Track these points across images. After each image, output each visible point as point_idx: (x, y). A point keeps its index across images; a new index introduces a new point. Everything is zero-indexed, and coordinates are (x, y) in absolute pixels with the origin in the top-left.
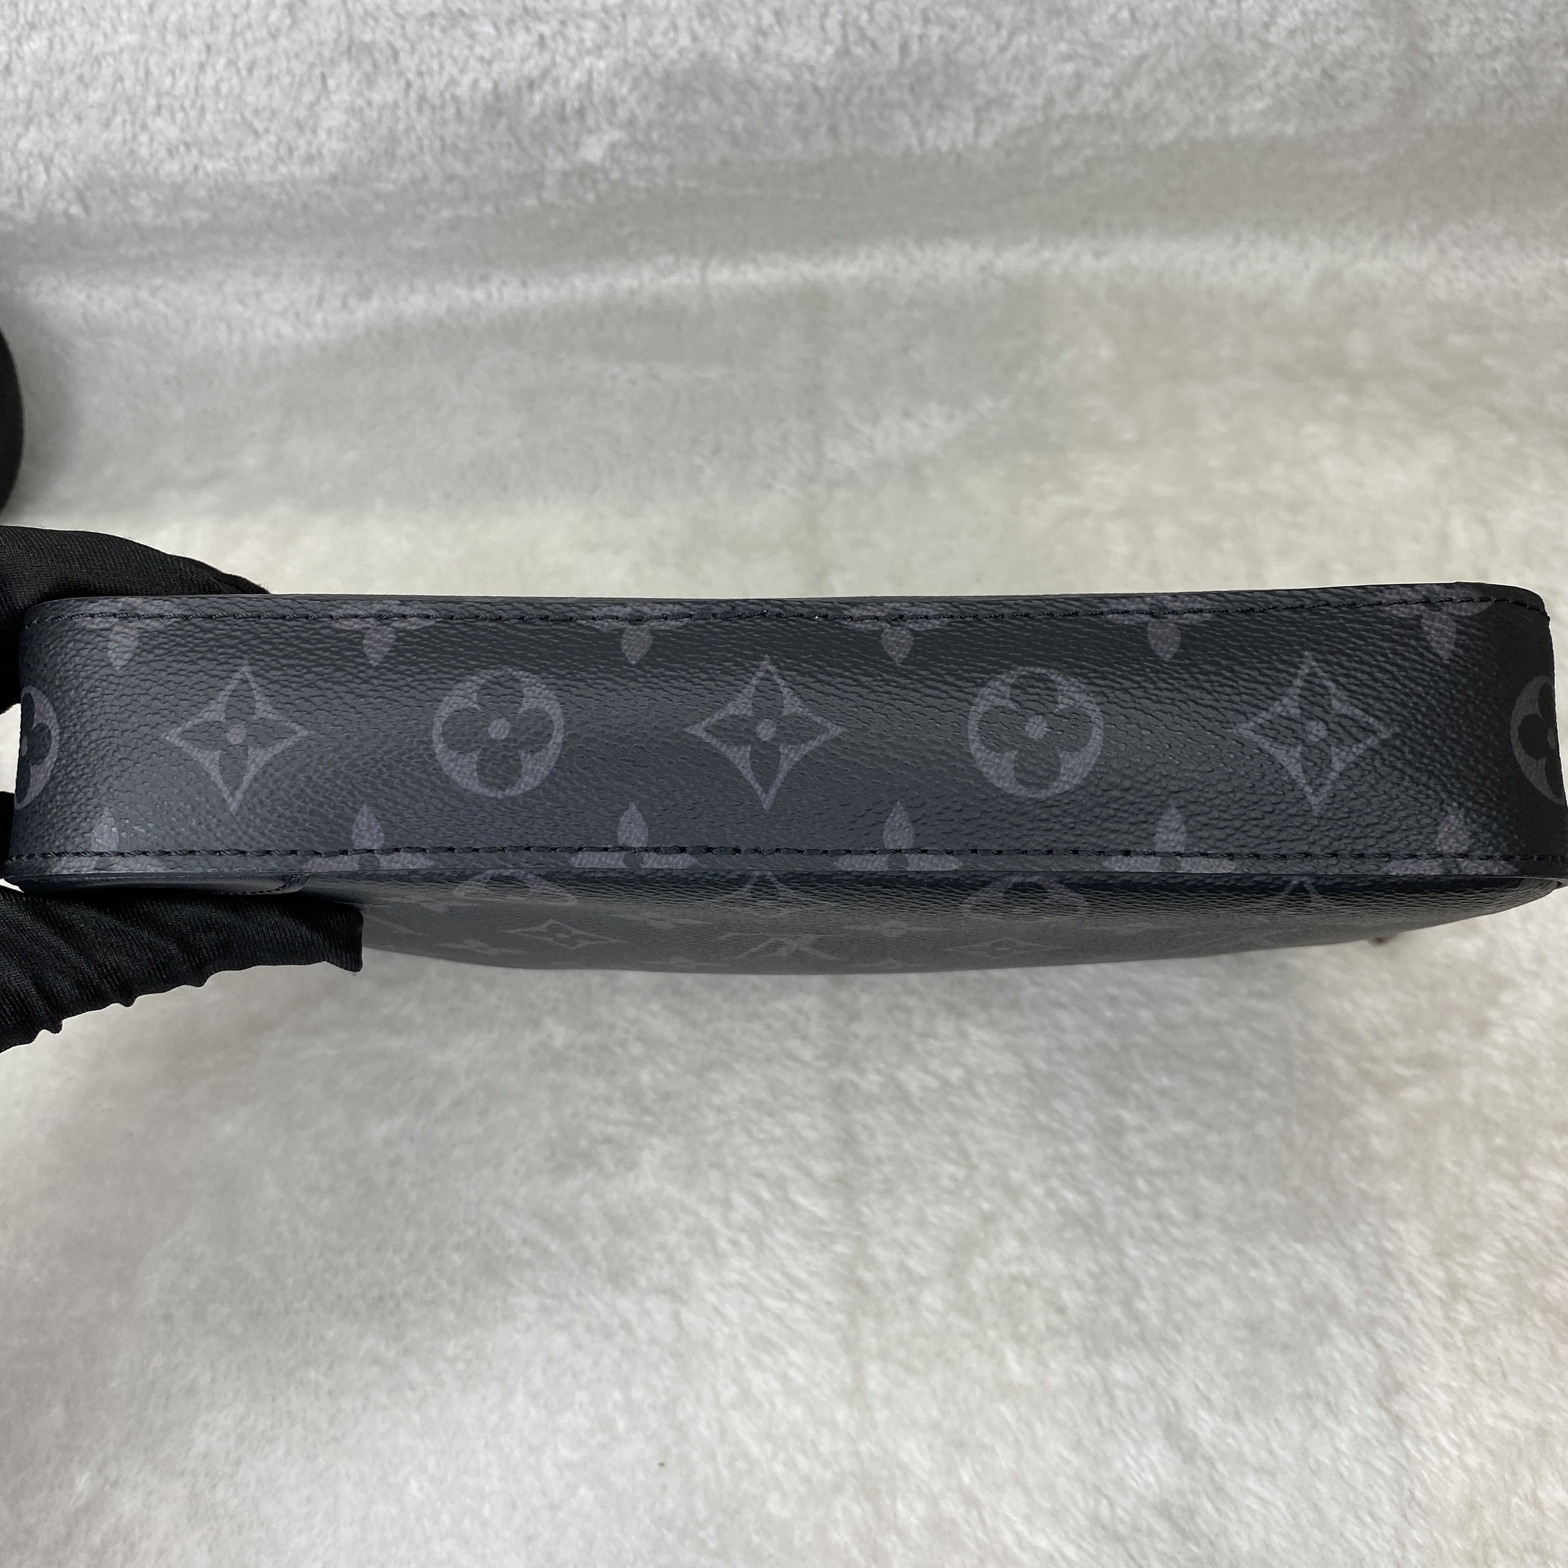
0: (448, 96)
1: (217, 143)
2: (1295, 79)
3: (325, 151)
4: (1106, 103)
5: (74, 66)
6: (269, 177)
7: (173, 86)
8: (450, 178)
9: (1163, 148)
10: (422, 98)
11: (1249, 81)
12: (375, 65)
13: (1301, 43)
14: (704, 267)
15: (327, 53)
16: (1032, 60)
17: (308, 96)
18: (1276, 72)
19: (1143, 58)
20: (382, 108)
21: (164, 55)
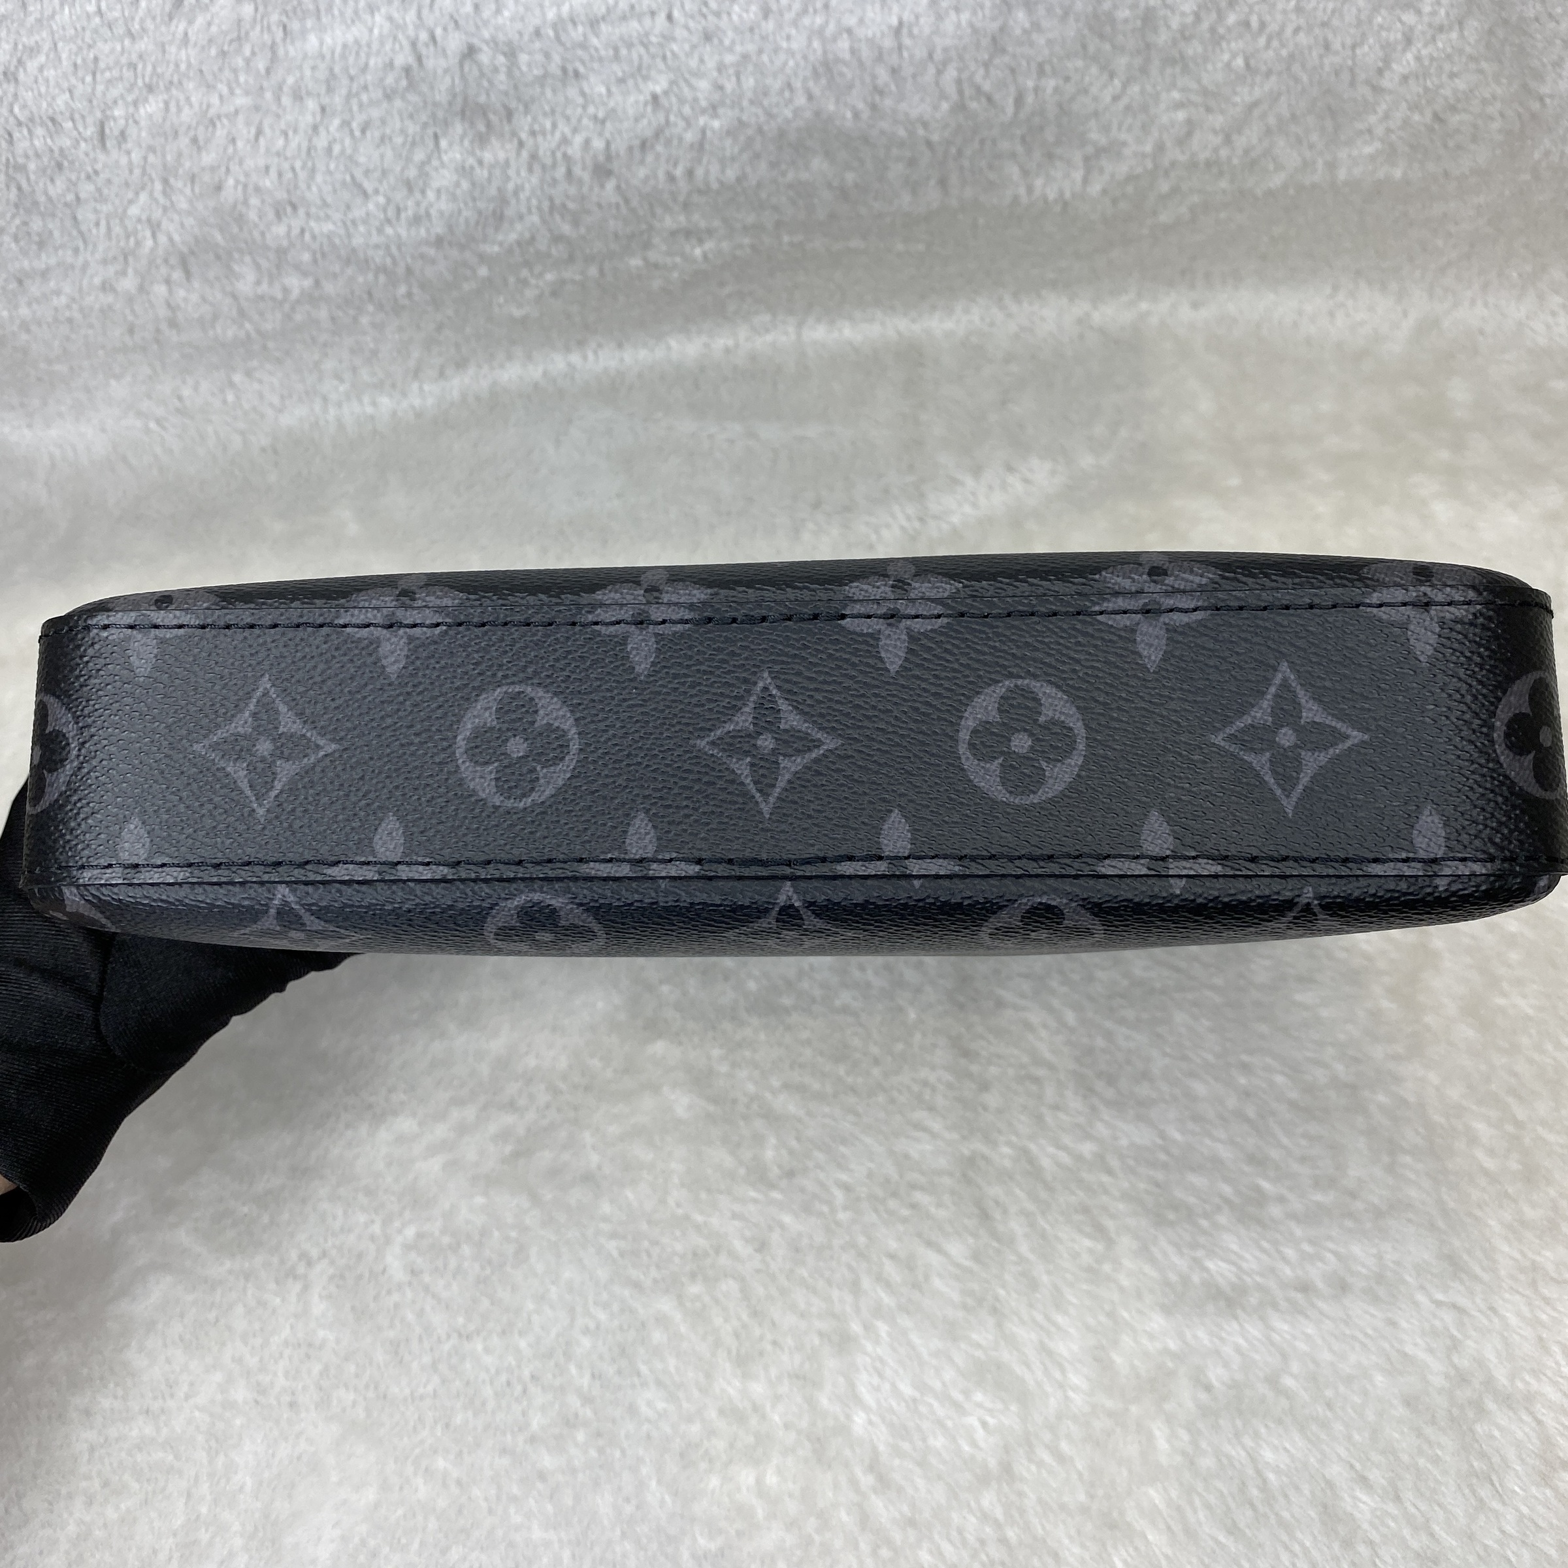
0: (559, 155)
1: (325, 204)
2: (1406, 122)
3: (433, 212)
4: (1216, 150)
5: (189, 128)
6: (375, 239)
7: (285, 147)
8: (557, 239)
9: (1270, 193)
10: (534, 157)
11: (1360, 126)
12: (489, 125)
13: (1415, 88)
14: (800, 325)
15: (440, 114)
16: (1145, 108)
17: (419, 156)
18: (1387, 116)
19: (1256, 104)
20: (492, 167)
21: (278, 116)
